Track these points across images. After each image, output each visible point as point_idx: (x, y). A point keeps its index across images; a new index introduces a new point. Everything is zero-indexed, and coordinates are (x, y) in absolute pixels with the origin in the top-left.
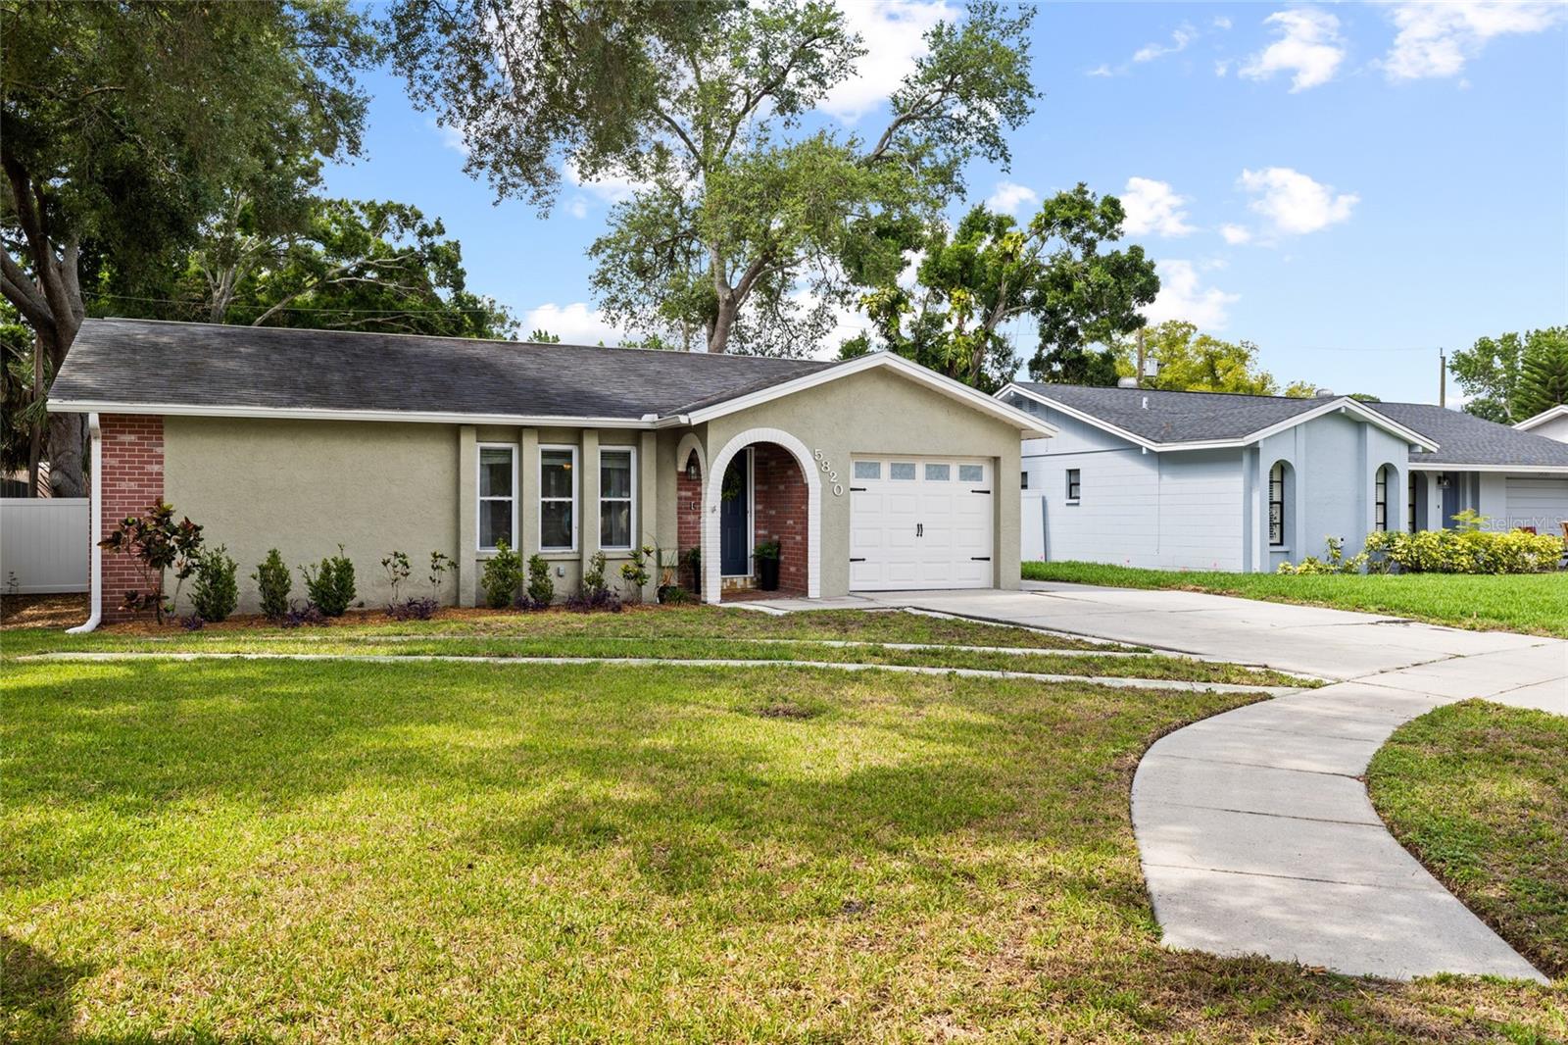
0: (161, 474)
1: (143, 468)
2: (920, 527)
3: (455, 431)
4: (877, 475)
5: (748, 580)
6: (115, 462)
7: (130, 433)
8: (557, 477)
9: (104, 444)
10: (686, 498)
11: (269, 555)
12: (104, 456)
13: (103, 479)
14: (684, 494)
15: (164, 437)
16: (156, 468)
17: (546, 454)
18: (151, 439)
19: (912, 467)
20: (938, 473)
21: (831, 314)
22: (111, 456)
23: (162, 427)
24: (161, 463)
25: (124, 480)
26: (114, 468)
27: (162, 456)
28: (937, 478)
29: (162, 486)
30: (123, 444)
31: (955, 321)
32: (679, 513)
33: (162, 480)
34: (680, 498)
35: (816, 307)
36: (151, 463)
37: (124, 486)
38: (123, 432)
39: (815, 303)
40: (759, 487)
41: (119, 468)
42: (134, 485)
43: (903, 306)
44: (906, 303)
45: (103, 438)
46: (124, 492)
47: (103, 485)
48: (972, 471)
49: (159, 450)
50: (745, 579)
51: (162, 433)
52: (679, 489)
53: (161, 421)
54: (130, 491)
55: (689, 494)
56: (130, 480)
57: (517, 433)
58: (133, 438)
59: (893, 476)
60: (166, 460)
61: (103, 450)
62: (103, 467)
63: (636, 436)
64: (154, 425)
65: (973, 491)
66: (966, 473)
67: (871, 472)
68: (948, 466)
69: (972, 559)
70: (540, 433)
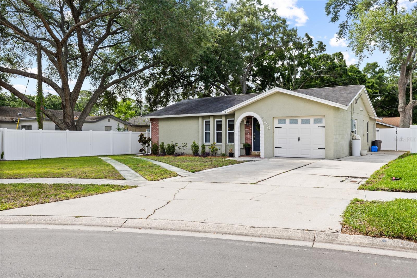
2: (299, 138)
3: (197, 118)
4: (285, 123)
6: (153, 126)
8: (219, 127)
9: (152, 122)
10: (247, 131)
14: (246, 130)
15: (159, 122)
16: (157, 127)
17: (217, 121)
18: (157, 122)
19: (297, 120)
20: (306, 121)
26: (153, 128)
28: (306, 123)
29: (158, 131)
32: (245, 135)
34: (245, 131)
48: (319, 120)
49: (158, 124)
52: (245, 129)
55: (248, 130)
56: (155, 130)
57: (209, 117)
58: (155, 122)
59: (290, 123)
60: (159, 126)
64: (157, 120)
65: (319, 127)
66: (316, 121)
67: (283, 122)
68: (309, 119)
69: (319, 149)
70: (214, 117)
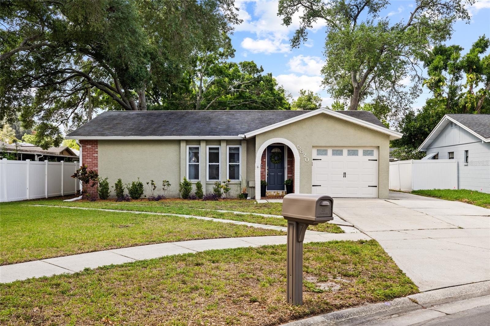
0: (97, 157)
1: (93, 155)
2: (345, 174)
3: (179, 142)
4: (326, 154)
5: (284, 192)
6: (85, 153)
7: (90, 145)
9: (83, 148)
11: (118, 181)
12: (83, 152)
13: (83, 158)
15: (98, 146)
16: (96, 155)
17: (210, 149)
18: (95, 146)
19: (342, 151)
20: (353, 152)
21: (420, 88)
22: (85, 152)
23: (97, 143)
24: (97, 153)
25: (88, 158)
26: (85, 155)
27: (97, 152)
28: (353, 155)
29: (97, 160)
30: (88, 148)
31: (468, 88)
33: (97, 158)
35: (413, 86)
36: (95, 153)
37: (88, 160)
38: (88, 145)
39: (412, 84)
40: (289, 159)
41: (87, 155)
42: (90, 160)
43: (441, 83)
44: (443, 82)
45: (82, 146)
46: (88, 162)
47: (83, 160)
48: (369, 152)
49: (97, 150)
50: (283, 192)
51: (97, 145)
53: (97, 141)
54: (90, 162)
56: (89, 159)
57: (199, 142)
58: (90, 146)
59: (333, 154)
60: (98, 152)
61: (83, 150)
62: (83, 155)
63: (240, 142)
64: (95, 143)
65: (369, 160)
66: (366, 153)
67: (324, 153)
68: (358, 150)
69: (369, 186)
70: (207, 142)
